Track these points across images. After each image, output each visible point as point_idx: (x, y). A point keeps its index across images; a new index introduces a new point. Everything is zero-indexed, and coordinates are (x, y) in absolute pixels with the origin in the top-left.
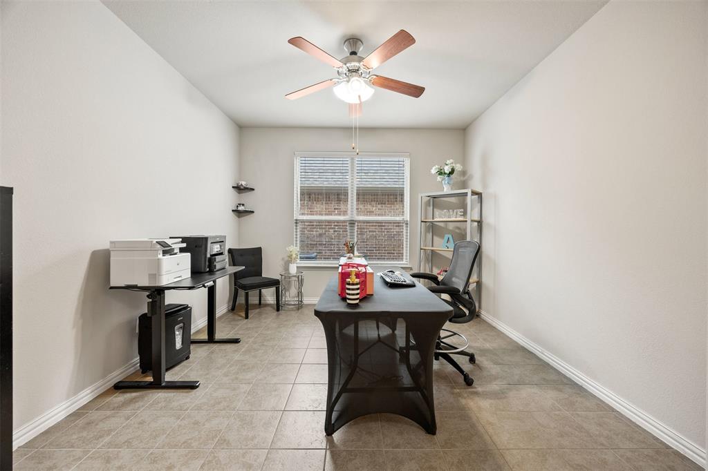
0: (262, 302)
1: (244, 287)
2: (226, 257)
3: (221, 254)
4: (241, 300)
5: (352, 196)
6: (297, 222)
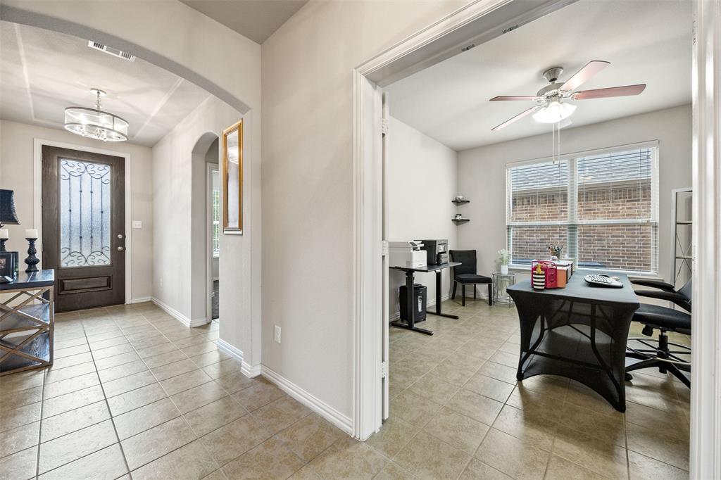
0: (477, 297)
1: (462, 281)
2: (447, 254)
3: (445, 253)
4: (459, 292)
5: (573, 197)
6: (509, 228)
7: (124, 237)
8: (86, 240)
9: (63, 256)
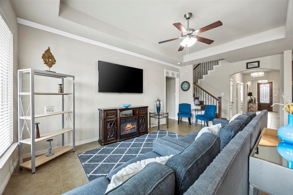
7: (272, 98)
8: (265, 98)
9: (261, 101)
